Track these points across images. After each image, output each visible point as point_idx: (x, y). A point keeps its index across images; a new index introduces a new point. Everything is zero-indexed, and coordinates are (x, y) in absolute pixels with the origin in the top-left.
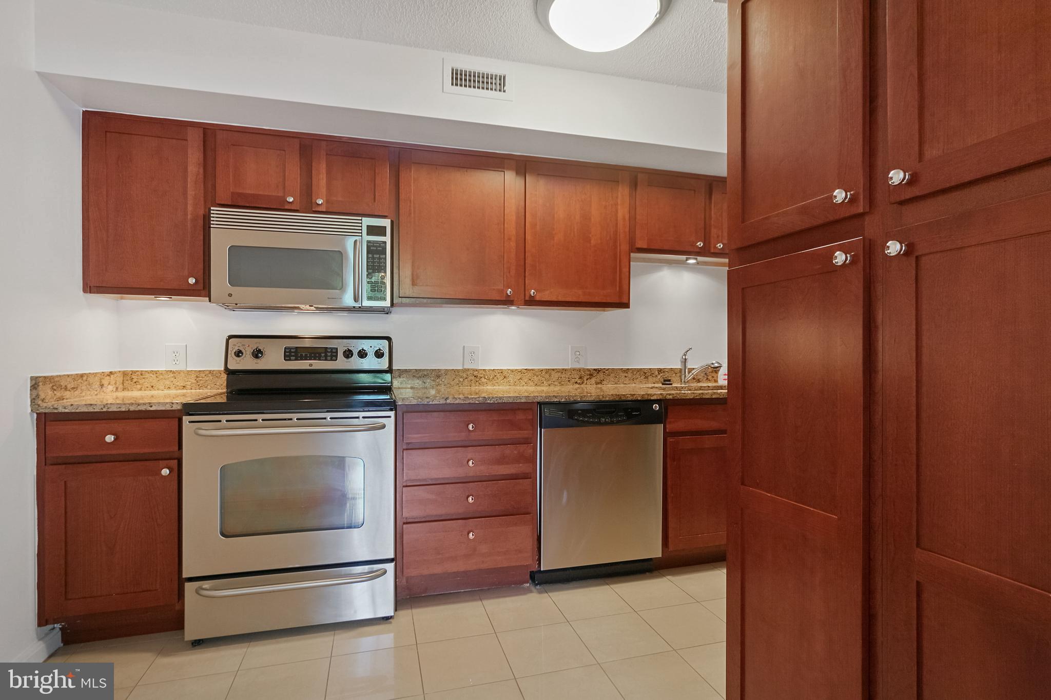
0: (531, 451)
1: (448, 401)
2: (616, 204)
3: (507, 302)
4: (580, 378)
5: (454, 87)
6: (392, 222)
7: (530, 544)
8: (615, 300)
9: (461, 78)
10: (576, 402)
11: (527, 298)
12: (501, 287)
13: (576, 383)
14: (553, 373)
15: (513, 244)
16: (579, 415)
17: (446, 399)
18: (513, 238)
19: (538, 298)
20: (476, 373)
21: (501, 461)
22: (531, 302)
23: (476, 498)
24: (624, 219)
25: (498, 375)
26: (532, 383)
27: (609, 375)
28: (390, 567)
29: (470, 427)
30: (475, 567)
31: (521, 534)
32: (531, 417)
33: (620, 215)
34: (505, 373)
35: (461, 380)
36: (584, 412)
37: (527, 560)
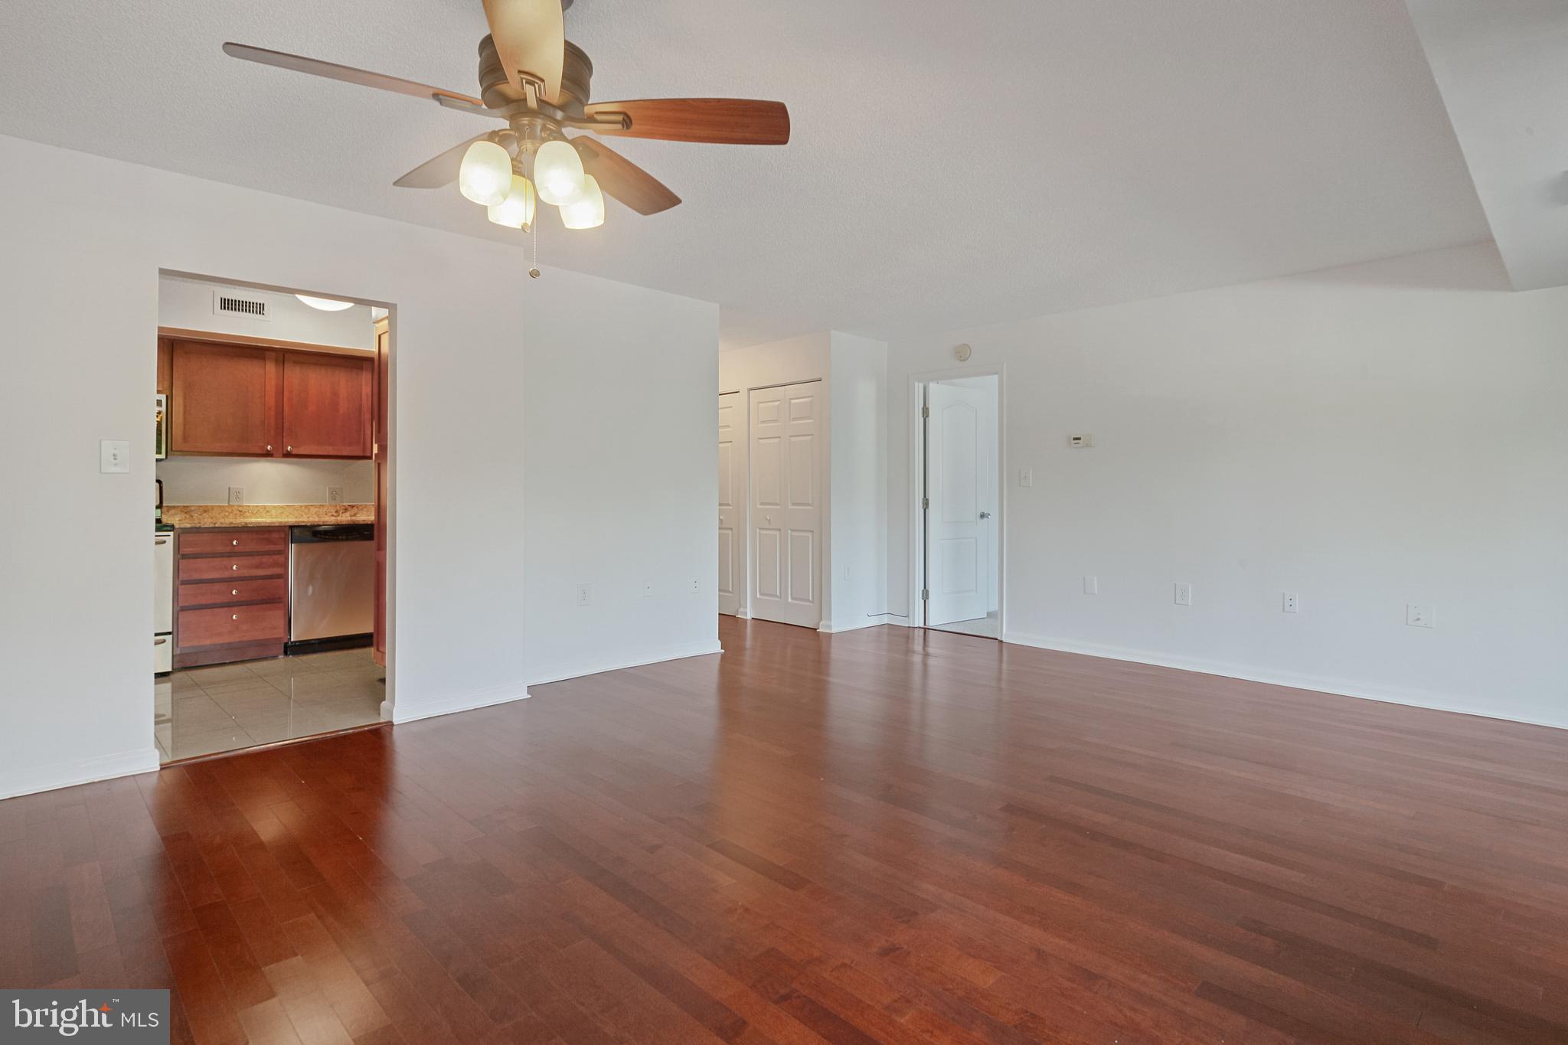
0: (283, 559)
1: (217, 525)
2: (361, 385)
3: (268, 455)
4: (337, 512)
5: (223, 311)
6: (167, 396)
7: (282, 623)
8: (360, 454)
9: (227, 304)
10: (319, 526)
11: (285, 452)
12: (262, 444)
13: (333, 515)
14: (312, 508)
15: (273, 413)
16: (321, 534)
17: (215, 524)
18: (273, 409)
19: (294, 453)
20: (240, 509)
21: (258, 566)
22: (288, 455)
23: (239, 591)
24: (367, 395)
25: (261, 510)
26: (292, 516)
27: (362, 509)
28: (169, 638)
29: (235, 543)
30: (237, 640)
31: (276, 618)
32: (283, 536)
33: (364, 393)
34: (268, 509)
35: (227, 514)
36: (326, 532)
37: (280, 633)
